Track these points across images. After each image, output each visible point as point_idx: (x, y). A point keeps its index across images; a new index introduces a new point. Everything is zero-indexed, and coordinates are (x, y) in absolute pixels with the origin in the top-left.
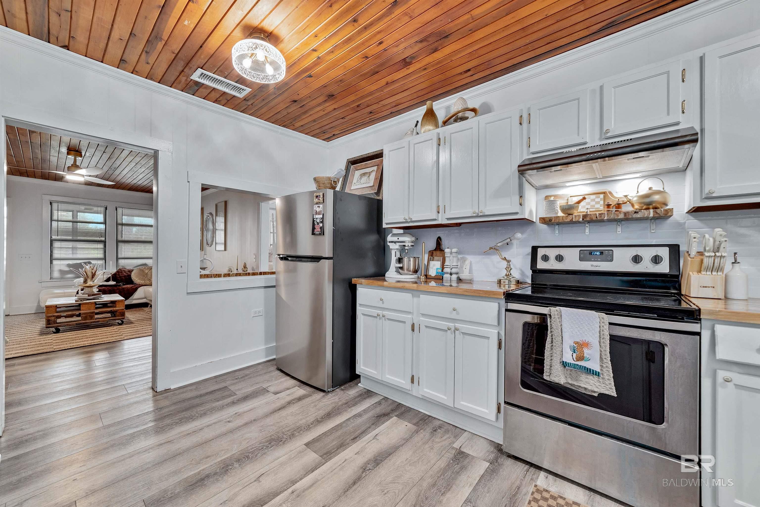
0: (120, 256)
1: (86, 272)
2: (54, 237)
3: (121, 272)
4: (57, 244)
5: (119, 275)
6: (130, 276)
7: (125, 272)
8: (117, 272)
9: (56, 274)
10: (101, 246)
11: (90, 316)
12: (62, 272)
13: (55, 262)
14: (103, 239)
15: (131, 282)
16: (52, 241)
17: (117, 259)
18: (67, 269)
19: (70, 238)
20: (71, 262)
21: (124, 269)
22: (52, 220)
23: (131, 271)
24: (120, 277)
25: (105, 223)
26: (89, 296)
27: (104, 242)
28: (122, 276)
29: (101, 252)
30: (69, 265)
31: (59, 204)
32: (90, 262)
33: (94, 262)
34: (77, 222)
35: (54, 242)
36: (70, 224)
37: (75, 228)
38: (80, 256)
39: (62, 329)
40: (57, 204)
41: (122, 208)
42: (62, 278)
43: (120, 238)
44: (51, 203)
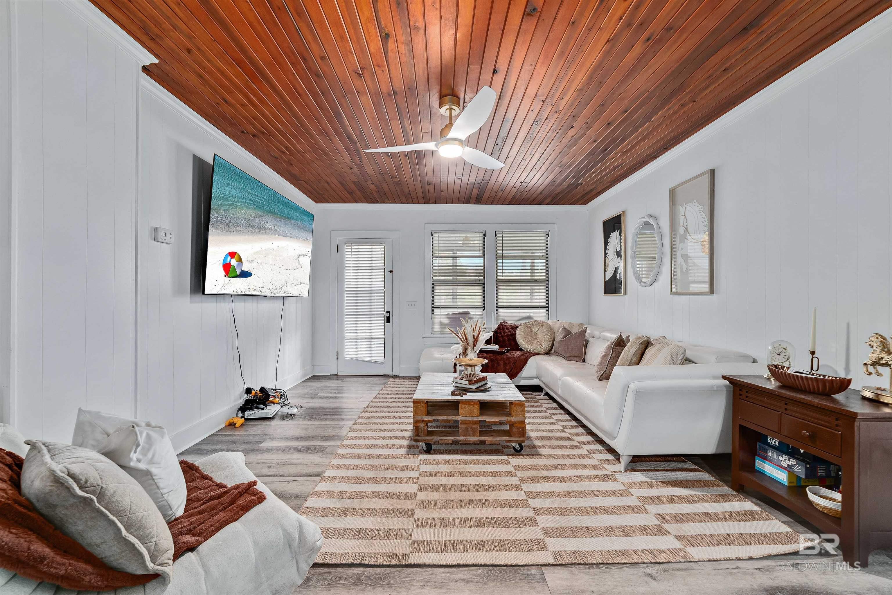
0: (500, 303)
1: (465, 335)
2: (435, 279)
3: (503, 329)
4: (438, 288)
5: (500, 333)
6: (513, 336)
7: (507, 329)
8: (499, 328)
9: (437, 328)
10: (479, 289)
11: (472, 427)
12: (442, 325)
13: (436, 312)
14: (481, 279)
15: (516, 347)
16: (433, 284)
17: (497, 308)
19: (450, 279)
20: (451, 312)
21: (506, 324)
22: (433, 257)
23: (515, 328)
24: (502, 336)
25: (483, 256)
26: (470, 384)
27: (483, 283)
28: (505, 336)
29: (479, 298)
30: (448, 316)
31: (439, 234)
32: (469, 312)
33: (472, 312)
34: (457, 257)
35: (435, 284)
36: (450, 261)
37: (455, 265)
38: (459, 304)
39: (434, 447)
40: (437, 234)
41: (502, 231)
42: (442, 333)
43: (500, 278)
44: (432, 234)
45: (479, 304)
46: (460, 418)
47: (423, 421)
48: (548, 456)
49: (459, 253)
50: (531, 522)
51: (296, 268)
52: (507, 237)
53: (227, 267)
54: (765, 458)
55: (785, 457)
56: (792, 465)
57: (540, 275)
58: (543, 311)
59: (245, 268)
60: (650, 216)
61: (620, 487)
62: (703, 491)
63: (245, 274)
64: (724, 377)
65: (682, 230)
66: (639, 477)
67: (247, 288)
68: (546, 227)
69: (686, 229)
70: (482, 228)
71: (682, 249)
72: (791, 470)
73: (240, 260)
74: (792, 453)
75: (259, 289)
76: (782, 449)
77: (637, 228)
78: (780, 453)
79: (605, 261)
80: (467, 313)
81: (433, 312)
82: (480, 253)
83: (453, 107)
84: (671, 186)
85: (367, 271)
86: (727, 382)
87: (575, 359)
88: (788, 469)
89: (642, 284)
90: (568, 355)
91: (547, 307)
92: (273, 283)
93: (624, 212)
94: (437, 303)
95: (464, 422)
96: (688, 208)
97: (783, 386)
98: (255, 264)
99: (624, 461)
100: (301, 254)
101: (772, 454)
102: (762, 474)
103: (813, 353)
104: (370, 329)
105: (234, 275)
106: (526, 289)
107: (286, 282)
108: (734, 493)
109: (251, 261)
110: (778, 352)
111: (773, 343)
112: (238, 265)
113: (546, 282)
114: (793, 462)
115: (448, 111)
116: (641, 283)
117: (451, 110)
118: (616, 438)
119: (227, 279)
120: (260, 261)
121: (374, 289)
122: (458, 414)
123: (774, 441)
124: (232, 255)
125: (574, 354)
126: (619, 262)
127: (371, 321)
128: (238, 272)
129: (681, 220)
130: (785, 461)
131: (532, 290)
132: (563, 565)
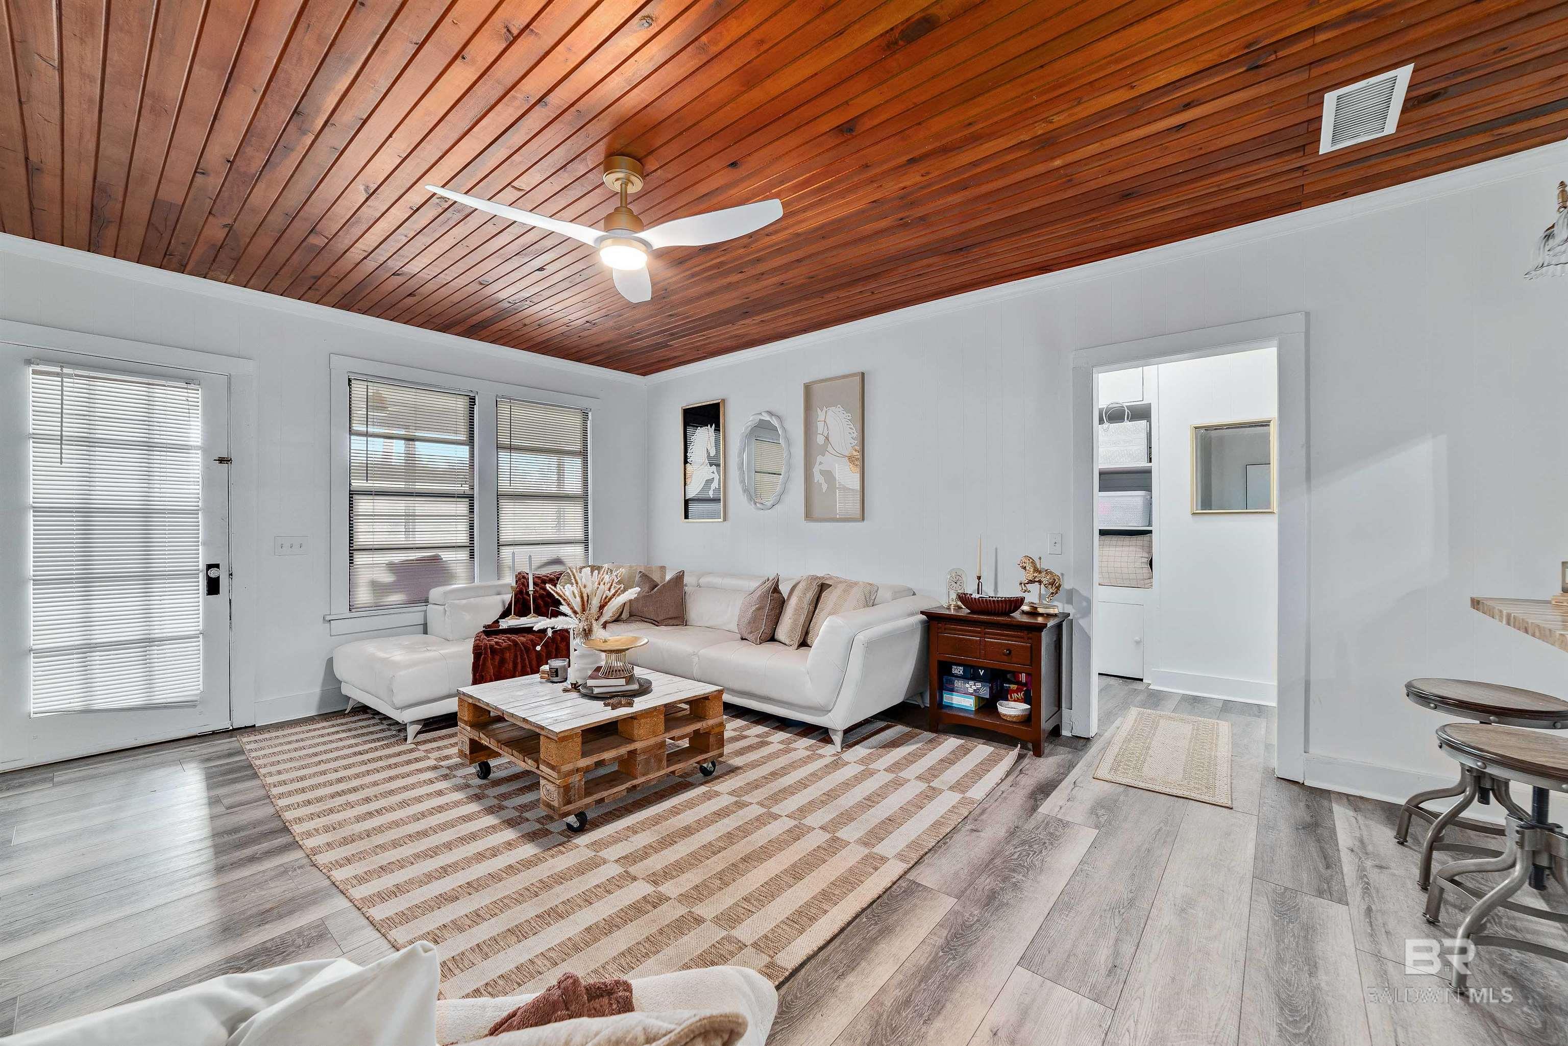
0: (505, 537)
2: (357, 484)
4: (364, 505)
6: (551, 597)
8: (518, 585)
9: (364, 596)
10: (462, 508)
11: (654, 756)
12: (378, 588)
13: (360, 558)
14: (466, 488)
16: (352, 494)
17: (498, 545)
18: (387, 578)
19: (400, 486)
20: (398, 557)
22: (353, 434)
25: (470, 443)
26: (628, 683)
27: (471, 498)
29: (463, 527)
30: (392, 567)
31: (369, 384)
32: (440, 556)
33: (446, 555)
34: (413, 440)
35: (355, 497)
36: (399, 447)
37: (410, 457)
38: (421, 539)
39: (590, 815)
40: (366, 383)
41: (510, 399)
42: (377, 606)
43: (504, 487)
44: (350, 380)
45: (463, 538)
46: (638, 745)
47: (578, 770)
48: (753, 765)
49: (419, 434)
50: (834, 846)
52: (520, 412)
54: (952, 690)
55: (971, 683)
56: (978, 689)
57: (573, 485)
58: (579, 549)
60: (770, 413)
61: (857, 769)
62: (917, 743)
64: (922, 613)
65: (820, 440)
66: (860, 751)
68: (585, 403)
69: (827, 438)
70: (468, 385)
71: (821, 463)
72: (977, 694)
74: (975, 678)
76: (965, 678)
77: (748, 427)
78: (966, 681)
79: (685, 469)
80: (436, 559)
81: (351, 561)
82: (463, 437)
83: (633, 178)
84: (807, 380)
85: (134, 456)
86: (924, 617)
87: (674, 622)
88: (974, 694)
89: (758, 505)
90: (661, 618)
91: (586, 542)
93: (723, 400)
94: (362, 539)
95: (645, 751)
96: (830, 413)
97: (973, 612)
99: (837, 738)
101: (958, 684)
102: (950, 707)
103: (979, 578)
104: (147, 615)
106: (549, 509)
108: (935, 735)
110: (955, 580)
111: (950, 572)
113: (584, 497)
114: (979, 685)
115: (620, 182)
116: (755, 503)
117: (627, 182)
118: (830, 711)
121: (157, 504)
122: (631, 740)
123: (958, 670)
125: (671, 614)
126: (713, 473)
127: (147, 594)
129: (820, 426)
130: (971, 686)
131: (559, 512)
132: (916, 863)
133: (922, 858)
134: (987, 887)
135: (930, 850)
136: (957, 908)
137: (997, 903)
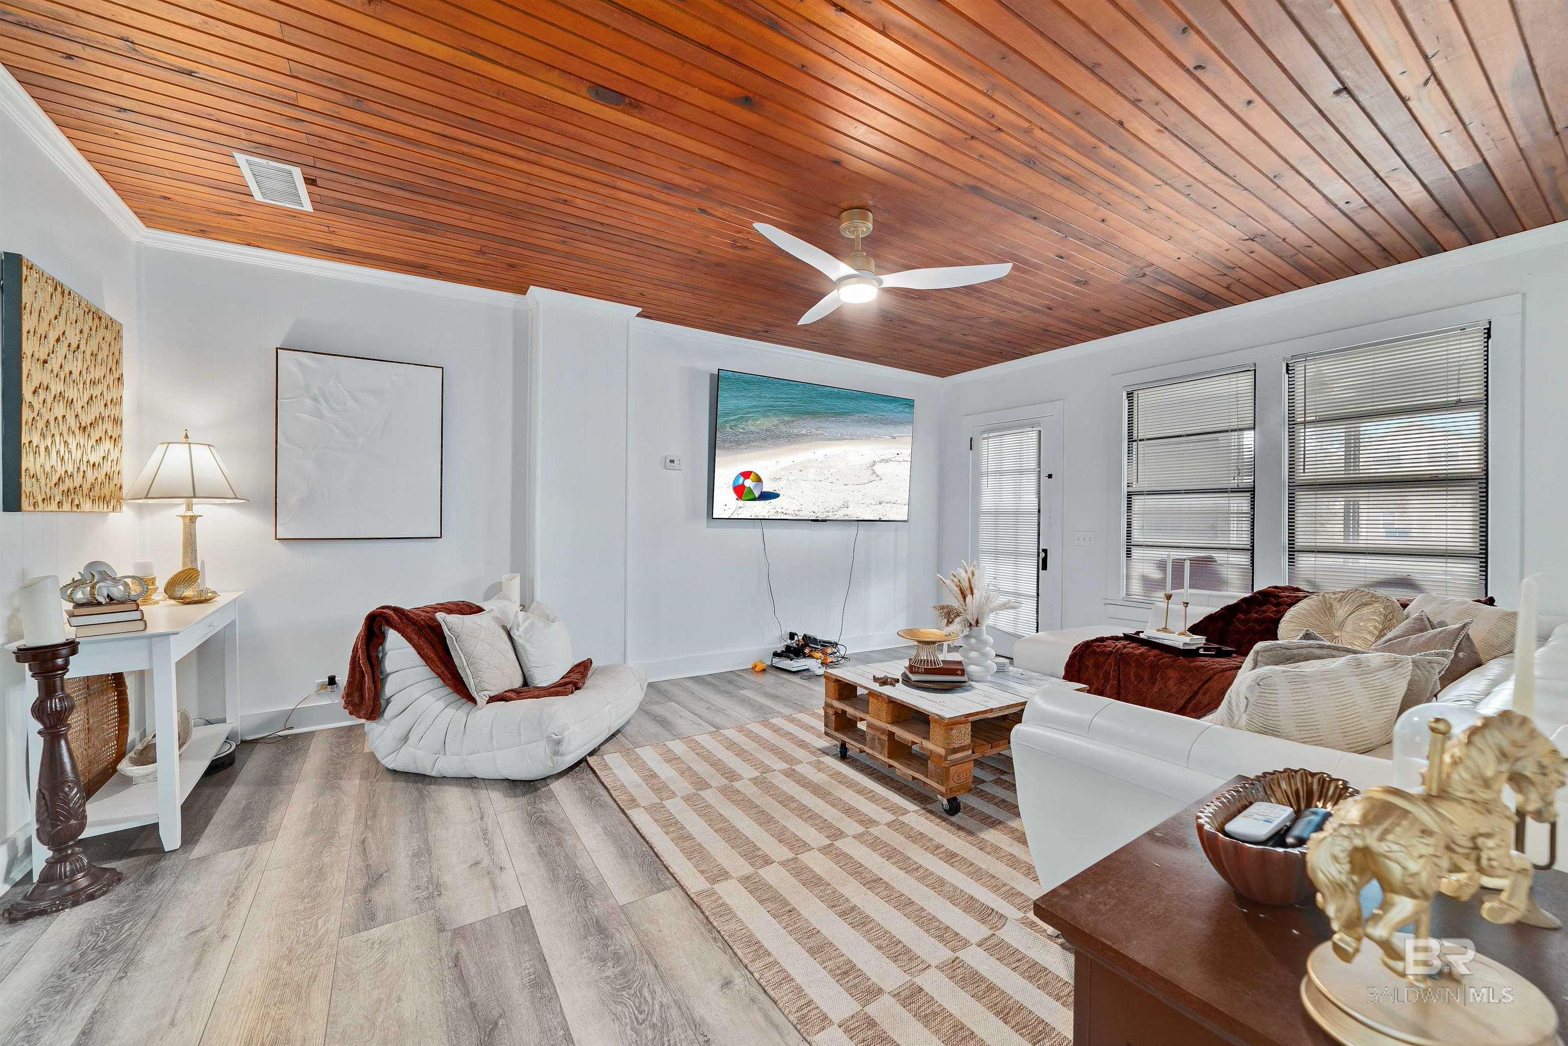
0: (1301, 541)
4: (1140, 505)
13: (1136, 554)
14: (1246, 480)
16: (1130, 496)
18: (1156, 574)
27: (1252, 491)
31: (1148, 391)
35: (1133, 498)
41: (1307, 357)
43: (1301, 476)
50: (756, 858)
51: (867, 481)
53: (740, 491)
59: (767, 487)
63: (766, 496)
67: (773, 511)
70: (1245, 358)
73: (759, 480)
75: (793, 513)
81: (1128, 555)
85: (1012, 478)
92: (820, 504)
94: (1138, 536)
98: (783, 483)
100: (877, 459)
105: (751, 497)
107: (847, 502)
109: (776, 479)
112: (755, 486)
119: (741, 503)
120: (791, 478)
121: (1022, 507)
124: (746, 475)
128: (757, 494)
132: (692, 900)
133: (699, 907)
134: (618, 935)
135: (707, 918)
136: (611, 901)
137: (593, 931)
